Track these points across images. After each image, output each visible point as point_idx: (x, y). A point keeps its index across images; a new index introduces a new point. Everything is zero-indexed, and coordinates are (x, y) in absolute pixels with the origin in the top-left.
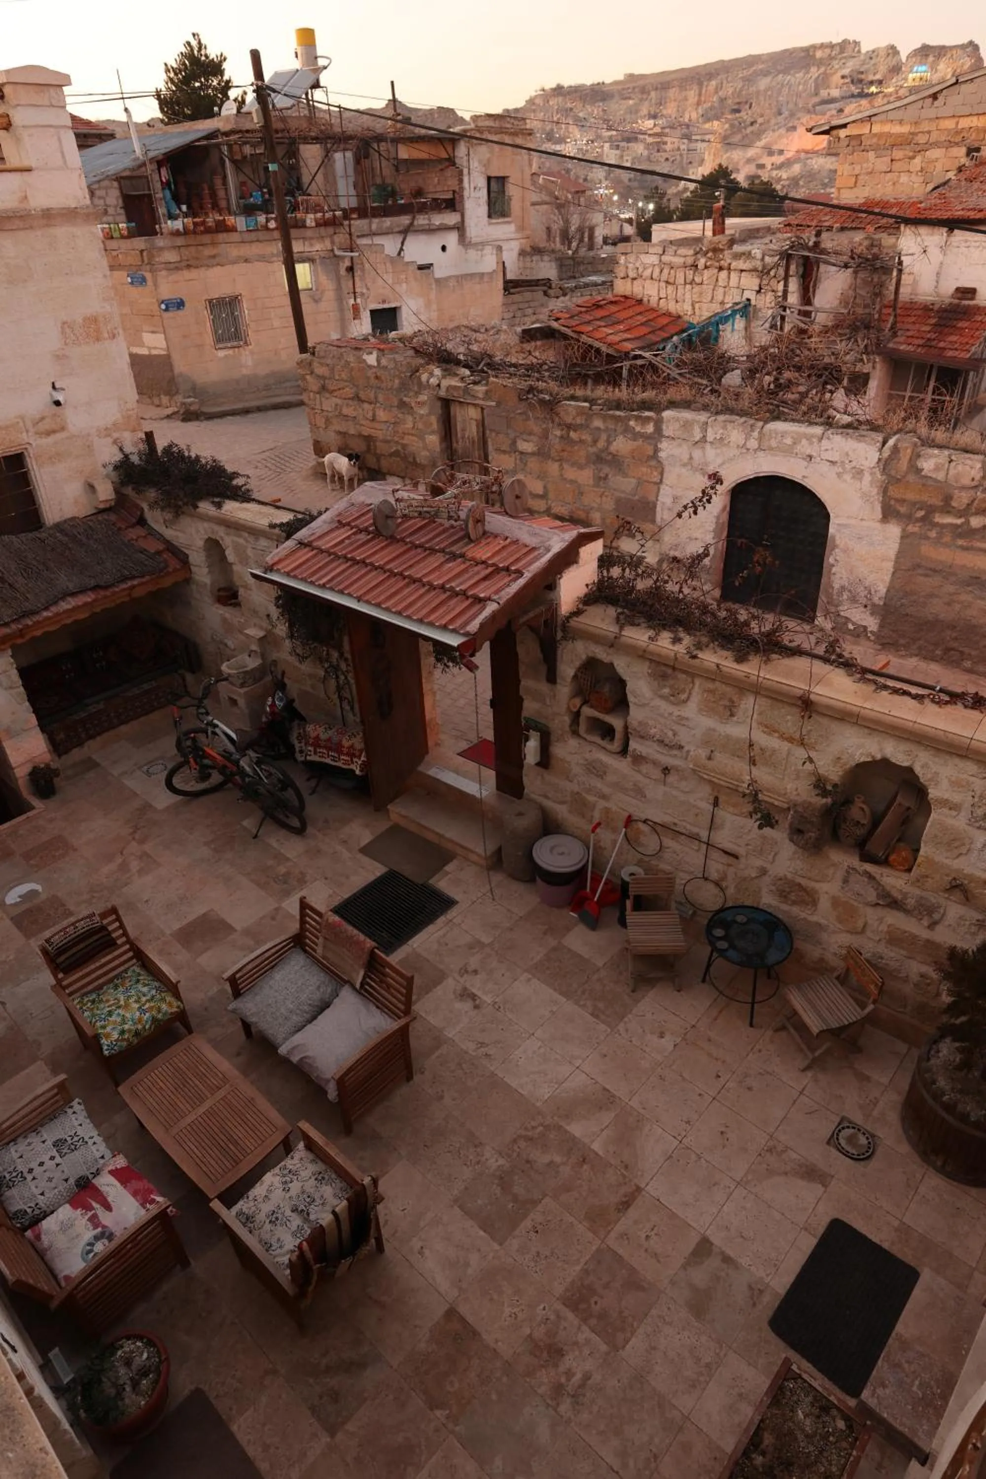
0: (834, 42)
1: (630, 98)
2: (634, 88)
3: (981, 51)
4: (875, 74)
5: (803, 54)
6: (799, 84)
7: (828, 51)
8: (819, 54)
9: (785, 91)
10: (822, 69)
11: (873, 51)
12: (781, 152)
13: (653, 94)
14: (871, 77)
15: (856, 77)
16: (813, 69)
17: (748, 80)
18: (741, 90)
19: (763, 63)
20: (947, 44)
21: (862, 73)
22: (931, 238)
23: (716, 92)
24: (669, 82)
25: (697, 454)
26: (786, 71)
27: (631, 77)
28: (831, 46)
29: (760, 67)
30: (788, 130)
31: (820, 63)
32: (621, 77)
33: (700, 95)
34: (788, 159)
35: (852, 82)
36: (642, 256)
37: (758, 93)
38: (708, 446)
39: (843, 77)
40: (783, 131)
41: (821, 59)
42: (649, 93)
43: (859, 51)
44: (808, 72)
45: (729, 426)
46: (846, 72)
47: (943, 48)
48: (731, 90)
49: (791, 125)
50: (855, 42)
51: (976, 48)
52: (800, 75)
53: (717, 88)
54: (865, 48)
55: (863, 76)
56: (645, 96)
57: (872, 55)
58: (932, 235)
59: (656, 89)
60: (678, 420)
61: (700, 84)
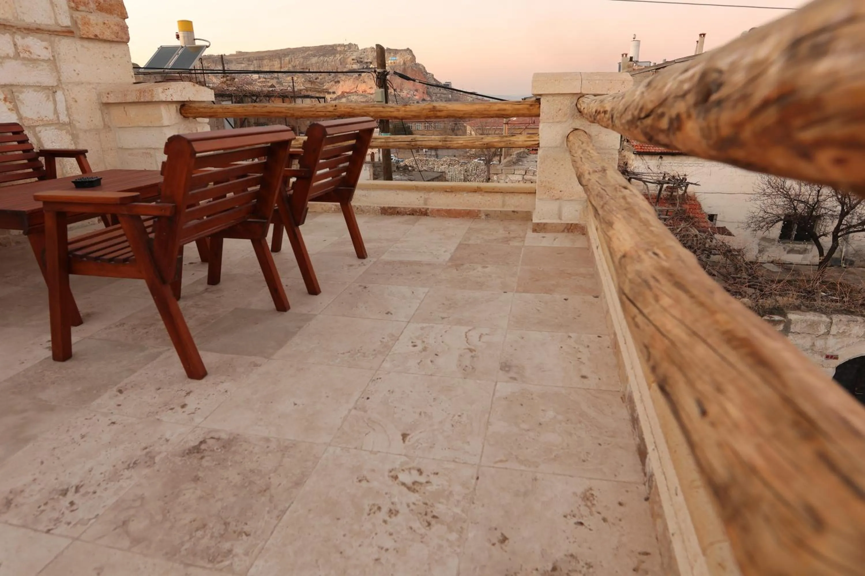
0: (345, 44)
1: (242, 63)
2: (243, 59)
3: (413, 52)
4: (367, 59)
5: (330, 48)
6: (332, 61)
7: (343, 48)
8: (339, 49)
9: (326, 64)
10: (342, 56)
11: (365, 49)
12: (334, 93)
13: (255, 62)
14: (366, 61)
15: (359, 60)
16: (338, 55)
17: (306, 58)
18: (303, 63)
19: (311, 51)
20: (398, 49)
21: (361, 58)
22: (651, 161)
23: (289, 63)
24: (263, 57)
25: (819, 343)
26: (324, 55)
27: (240, 53)
28: (345, 46)
29: (310, 53)
30: (336, 82)
31: (340, 53)
32: (234, 53)
33: (281, 63)
34: (338, 96)
35: (358, 62)
36: (510, 176)
37: (312, 64)
38: (830, 338)
39: (353, 60)
40: (333, 83)
41: (340, 51)
42: (252, 61)
43: (358, 49)
44: (335, 56)
45: (852, 324)
46: (354, 57)
47: (396, 50)
48: (298, 63)
49: (336, 80)
50: (355, 44)
51: (411, 51)
52: (332, 58)
53: (289, 61)
54: (361, 47)
55: (362, 60)
56: (250, 63)
57: (365, 50)
58: (651, 160)
59: (256, 60)
60: (806, 321)
61: (280, 59)
